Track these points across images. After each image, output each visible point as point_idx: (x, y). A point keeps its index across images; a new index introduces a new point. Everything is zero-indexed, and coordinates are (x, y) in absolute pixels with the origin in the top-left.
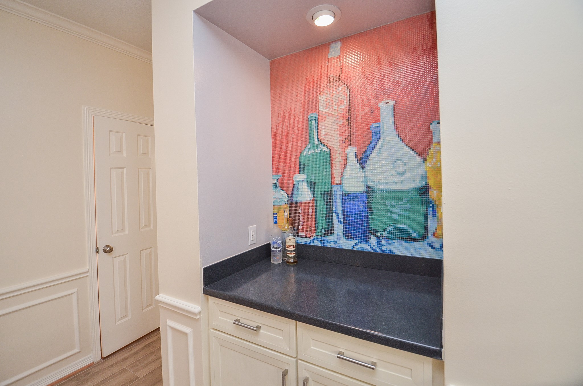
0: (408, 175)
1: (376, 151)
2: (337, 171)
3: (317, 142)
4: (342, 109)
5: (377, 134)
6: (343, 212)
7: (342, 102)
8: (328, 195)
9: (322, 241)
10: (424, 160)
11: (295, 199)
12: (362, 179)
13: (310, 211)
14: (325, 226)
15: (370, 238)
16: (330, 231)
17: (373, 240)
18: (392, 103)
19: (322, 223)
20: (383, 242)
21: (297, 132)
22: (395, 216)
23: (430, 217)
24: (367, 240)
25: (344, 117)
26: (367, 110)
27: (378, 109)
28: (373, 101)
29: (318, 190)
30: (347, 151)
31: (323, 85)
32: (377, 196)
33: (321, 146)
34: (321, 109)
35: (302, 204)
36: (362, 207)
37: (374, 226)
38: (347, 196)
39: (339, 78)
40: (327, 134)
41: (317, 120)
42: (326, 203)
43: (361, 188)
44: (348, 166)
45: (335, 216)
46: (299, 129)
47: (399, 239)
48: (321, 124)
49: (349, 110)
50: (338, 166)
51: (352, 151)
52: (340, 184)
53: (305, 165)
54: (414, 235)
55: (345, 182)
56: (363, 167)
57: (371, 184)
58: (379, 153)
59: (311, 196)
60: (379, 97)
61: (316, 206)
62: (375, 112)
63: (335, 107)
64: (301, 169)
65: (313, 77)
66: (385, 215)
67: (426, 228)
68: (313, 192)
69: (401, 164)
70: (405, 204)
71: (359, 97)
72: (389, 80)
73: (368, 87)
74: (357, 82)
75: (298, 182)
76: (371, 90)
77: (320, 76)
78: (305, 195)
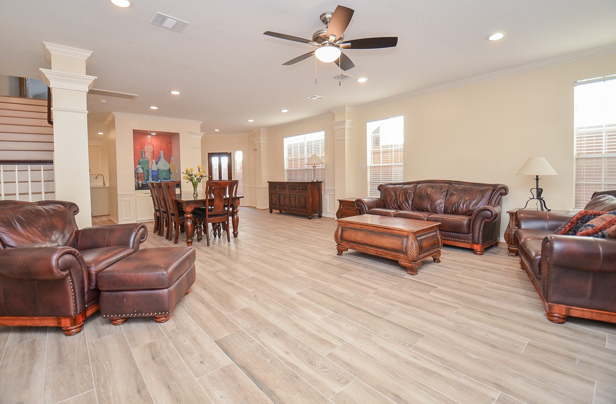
0: (166, 167)
1: (159, 161)
2: (150, 165)
3: (144, 158)
5: (160, 158)
6: (152, 175)
7: (151, 149)
8: (148, 171)
9: (146, 182)
10: (169, 164)
11: (137, 172)
12: (156, 167)
13: (142, 175)
15: (158, 180)
16: (148, 180)
17: (159, 181)
18: (163, 152)
19: (146, 178)
21: (138, 154)
22: (163, 175)
23: (171, 175)
25: (152, 153)
27: (160, 152)
28: (159, 151)
31: (146, 144)
32: (160, 171)
34: (145, 149)
35: (140, 173)
36: (156, 173)
37: (159, 177)
38: (153, 171)
39: (151, 144)
40: (147, 156)
41: (144, 152)
42: (147, 173)
43: (157, 169)
44: (153, 164)
45: (150, 176)
47: (165, 179)
48: (145, 154)
49: (153, 151)
51: (154, 161)
52: (151, 168)
53: (141, 163)
54: (168, 179)
55: (152, 168)
56: (157, 165)
57: (158, 168)
58: (160, 162)
59: (143, 171)
61: (144, 174)
64: (139, 164)
65: (143, 141)
67: (170, 177)
68: (143, 170)
69: (165, 164)
70: (166, 172)
72: (162, 147)
73: (158, 147)
74: (155, 145)
75: (138, 168)
76: (158, 148)
77: (145, 142)
78: (141, 171)
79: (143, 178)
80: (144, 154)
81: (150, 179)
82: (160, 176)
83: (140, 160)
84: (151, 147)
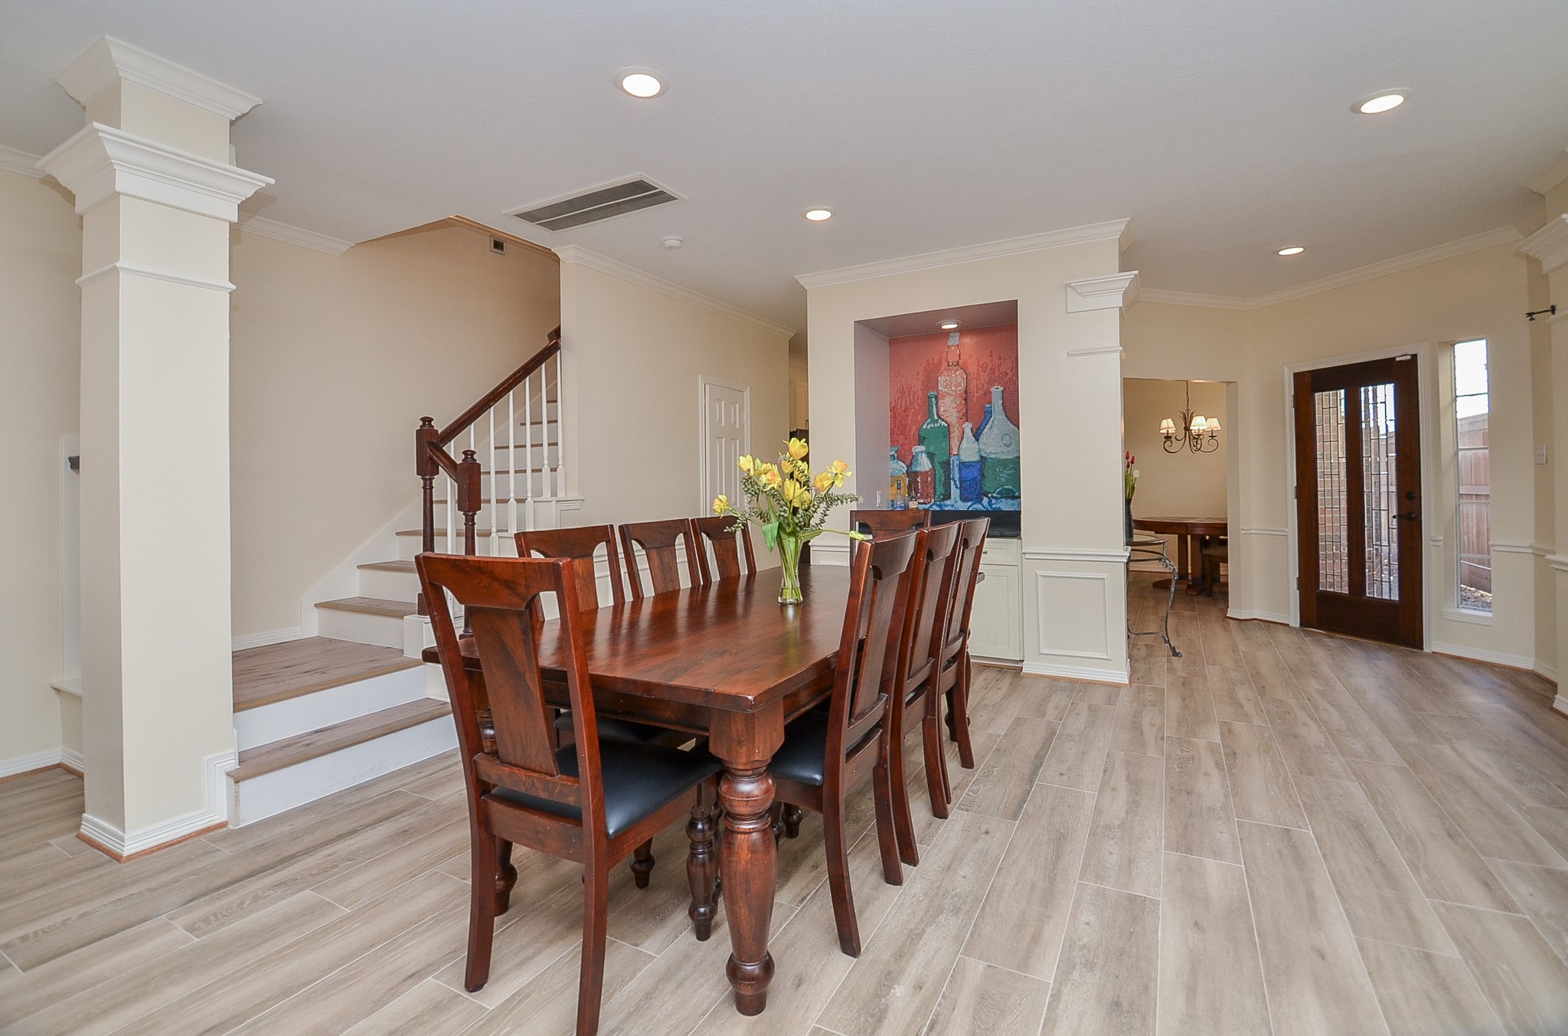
0: (1013, 446)
1: (987, 426)
2: (954, 443)
3: (936, 418)
4: (960, 390)
5: (988, 414)
6: (960, 478)
7: (959, 384)
8: (946, 466)
9: (940, 506)
11: (914, 469)
12: (977, 450)
13: (929, 479)
14: (943, 492)
15: (983, 499)
16: (948, 496)
17: (985, 500)
18: (1001, 389)
19: (940, 489)
20: (993, 501)
21: (917, 408)
22: (1003, 480)
24: (980, 502)
25: (961, 397)
26: (981, 392)
27: (990, 393)
28: (986, 386)
29: (936, 460)
30: (964, 426)
31: (943, 368)
32: (989, 463)
33: (940, 421)
34: (940, 388)
35: (921, 473)
36: (976, 474)
37: (986, 489)
38: (963, 465)
39: (958, 363)
40: (945, 411)
41: (936, 398)
42: (944, 472)
43: (976, 458)
44: (965, 439)
45: (952, 482)
46: (919, 405)
47: (1007, 498)
48: (940, 401)
49: (966, 392)
50: (956, 439)
51: (968, 427)
52: (958, 454)
53: (924, 438)
55: (961, 453)
56: (977, 440)
57: (984, 454)
58: (990, 429)
59: (931, 466)
60: (991, 383)
61: (935, 474)
62: (988, 394)
63: (954, 388)
64: (921, 442)
65: (933, 360)
66: (995, 479)
68: (932, 463)
69: (1008, 438)
70: (1010, 469)
71: (974, 381)
72: (999, 371)
73: (982, 374)
74: (973, 368)
75: (917, 453)
76: (985, 377)
77: (940, 359)
78: (924, 464)
79: (932, 491)
80: (937, 404)
81: (955, 492)
82: (988, 485)
83: (924, 427)
84: (959, 376)
